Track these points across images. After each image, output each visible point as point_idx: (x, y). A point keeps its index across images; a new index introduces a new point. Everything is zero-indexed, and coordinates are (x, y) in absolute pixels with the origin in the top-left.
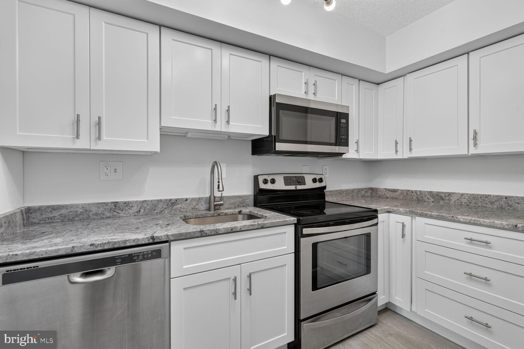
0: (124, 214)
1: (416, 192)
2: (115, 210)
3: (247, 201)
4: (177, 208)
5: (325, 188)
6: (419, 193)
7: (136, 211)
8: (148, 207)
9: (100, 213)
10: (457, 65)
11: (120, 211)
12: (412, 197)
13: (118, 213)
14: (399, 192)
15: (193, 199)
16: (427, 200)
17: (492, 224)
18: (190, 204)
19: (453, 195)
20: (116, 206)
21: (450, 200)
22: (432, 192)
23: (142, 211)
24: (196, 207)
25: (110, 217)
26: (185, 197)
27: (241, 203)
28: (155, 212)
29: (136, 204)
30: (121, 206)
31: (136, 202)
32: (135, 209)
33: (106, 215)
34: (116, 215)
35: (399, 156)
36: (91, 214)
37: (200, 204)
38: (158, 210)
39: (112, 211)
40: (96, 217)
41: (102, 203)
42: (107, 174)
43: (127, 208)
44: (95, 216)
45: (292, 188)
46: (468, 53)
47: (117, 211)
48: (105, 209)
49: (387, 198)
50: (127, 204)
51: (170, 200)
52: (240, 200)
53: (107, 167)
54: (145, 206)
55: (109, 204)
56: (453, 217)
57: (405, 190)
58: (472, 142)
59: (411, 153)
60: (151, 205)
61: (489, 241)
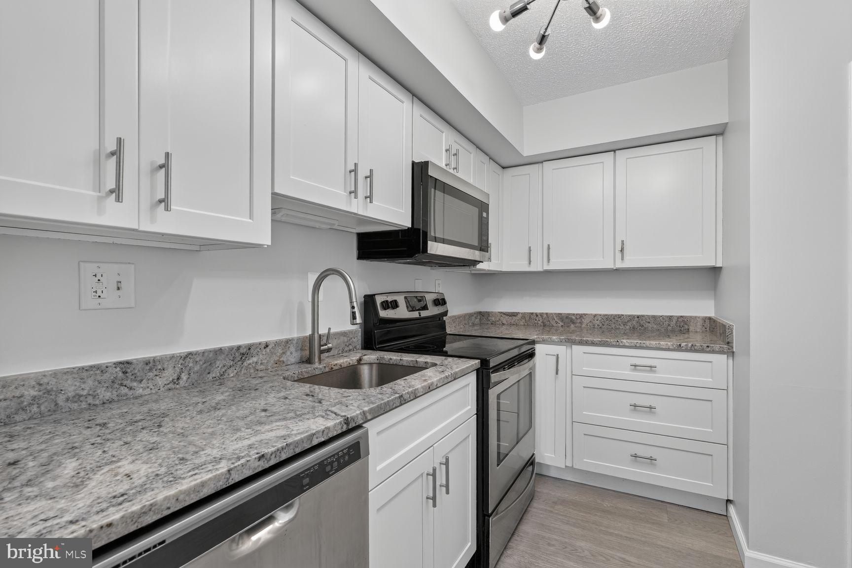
0: (144, 389)
1: (541, 314)
2: (125, 382)
3: (354, 340)
4: (250, 364)
5: (445, 313)
6: (545, 316)
7: (171, 379)
8: (197, 368)
9: (85, 393)
10: (603, 162)
11: (135, 384)
12: (536, 321)
13: (131, 388)
14: (519, 316)
15: (277, 343)
16: (555, 325)
17: (658, 346)
18: (272, 353)
19: (584, 317)
20: (127, 373)
21: (581, 323)
22: (561, 314)
23: (184, 377)
24: (282, 359)
25: (111, 401)
26: (263, 339)
27: (347, 345)
28: (210, 376)
29: (171, 362)
30: (139, 371)
31: (172, 357)
32: (170, 374)
33: (101, 397)
34: (126, 395)
35: (533, 268)
36: (61, 399)
37: (288, 353)
38: (216, 373)
39: (116, 386)
40: (76, 404)
41: (92, 367)
42: (99, 293)
43: (151, 374)
44: (73, 404)
45: (415, 315)
46: (614, 151)
47: (128, 383)
48: (100, 383)
49: (503, 324)
50: (151, 364)
51: (239, 348)
52: (346, 339)
53: (99, 277)
54: (191, 365)
55: (110, 370)
56: (618, 341)
57: (528, 313)
58: (619, 255)
59: (548, 265)
60: (201, 363)
61: (653, 365)
